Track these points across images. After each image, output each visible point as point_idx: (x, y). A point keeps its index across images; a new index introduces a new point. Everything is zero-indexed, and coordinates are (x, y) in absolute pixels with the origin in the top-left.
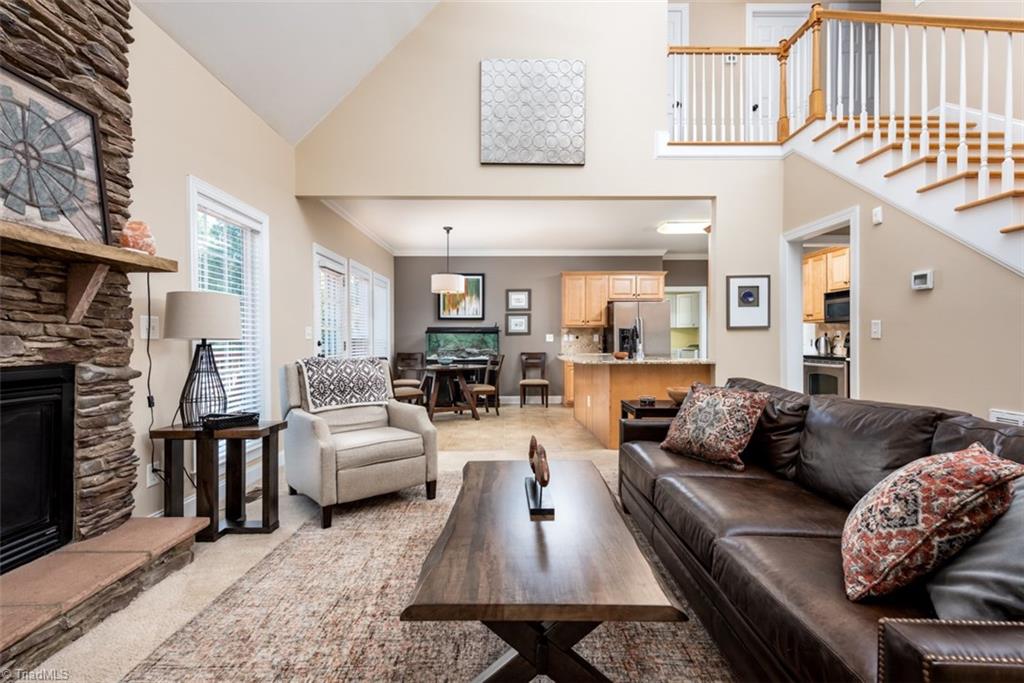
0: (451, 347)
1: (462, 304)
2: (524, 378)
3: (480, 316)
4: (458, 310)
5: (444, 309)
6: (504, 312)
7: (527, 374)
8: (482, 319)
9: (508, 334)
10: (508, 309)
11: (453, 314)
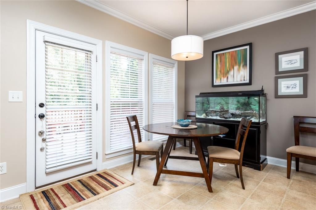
0: (218, 108)
1: (231, 73)
2: (297, 143)
3: (248, 81)
4: (227, 78)
5: (217, 78)
6: (274, 75)
7: (301, 139)
8: (250, 83)
9: (277, 96)
10: (277, 72)
11: (224, 82)
